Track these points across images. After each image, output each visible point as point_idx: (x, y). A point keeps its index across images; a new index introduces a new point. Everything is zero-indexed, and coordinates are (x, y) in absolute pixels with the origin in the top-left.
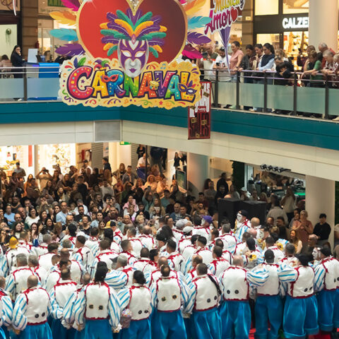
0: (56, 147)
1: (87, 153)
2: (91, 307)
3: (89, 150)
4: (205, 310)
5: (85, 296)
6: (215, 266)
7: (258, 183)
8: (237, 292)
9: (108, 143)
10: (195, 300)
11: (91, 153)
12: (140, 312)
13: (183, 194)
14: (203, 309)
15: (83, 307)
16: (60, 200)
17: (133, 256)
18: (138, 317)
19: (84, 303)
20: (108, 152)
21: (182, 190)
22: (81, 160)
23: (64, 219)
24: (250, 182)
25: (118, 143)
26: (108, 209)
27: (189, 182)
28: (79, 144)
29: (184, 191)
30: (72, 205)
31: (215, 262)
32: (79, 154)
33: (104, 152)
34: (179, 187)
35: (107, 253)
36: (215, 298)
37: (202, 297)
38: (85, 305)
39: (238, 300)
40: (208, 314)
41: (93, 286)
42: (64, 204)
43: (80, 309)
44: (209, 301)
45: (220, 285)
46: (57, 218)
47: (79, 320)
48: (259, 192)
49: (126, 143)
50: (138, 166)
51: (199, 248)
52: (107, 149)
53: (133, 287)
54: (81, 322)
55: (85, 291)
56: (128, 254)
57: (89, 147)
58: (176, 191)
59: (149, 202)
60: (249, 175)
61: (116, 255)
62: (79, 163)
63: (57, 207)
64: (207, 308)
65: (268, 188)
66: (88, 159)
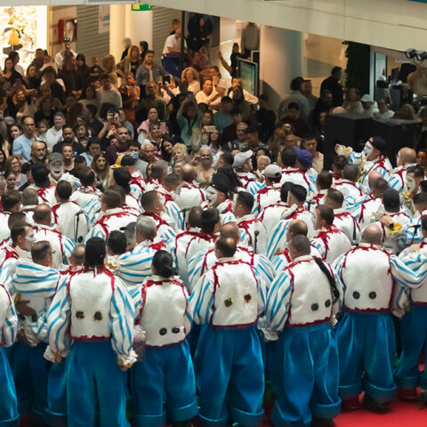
0: (10, 12)
1: (68, 26)
2: (80, 315)
3: (72, 21)
4: (308, 324)
5: (68, 294)
6: (325, 241)
7: (395, 87)
8: (373, 295)
9: (108, 7)
10: (290, 306)
11: (75, 25)
12: (163, 332)
13: (252, 105)
14: (304, 322)
15: (65, 316)
16: (19, 114)
17: (164, 222)
18: (160, 341)
19: (66, 308)
20: (108, 24)
21: (250, 97)
22: (56, 39)
23: (28, 150)
24: (381, 85)
25: (128, 7)
26: (111, 133)
27: (264, 83)
28: (55, 9)
29: (255, 100)
30: (42, 124)
31: (323, 236)
32: (53, 26)
33: (101, 24)
34: (245, 92)
35: (118, 215)
36: (327, 304)
37: (302, 298)
38: (69, 312)
39: (374, 310)
40: (312, 335)
41: (82, 274)
42: (30, 121)
43: (61, 321)
44: (315, 307)
45: (337, 279)
46: (15, 148)
47: (56, 343)
48: (398, 103)
49: (143, 8)
50: (165, 51)
51: (294, 207)
52: (107, 18)
53: (150, 283)
54: (61, 346)
55: (68, 286)
56: (156, 218)
57: (72, 13)
58: (239, 98)
59: (189, 120)
60: (378, 71)
61: (134, 219)
62: (52, 44)
63: (15, 128)
64: (311, 321)
65: (415, 96)
66: (70, 36)
